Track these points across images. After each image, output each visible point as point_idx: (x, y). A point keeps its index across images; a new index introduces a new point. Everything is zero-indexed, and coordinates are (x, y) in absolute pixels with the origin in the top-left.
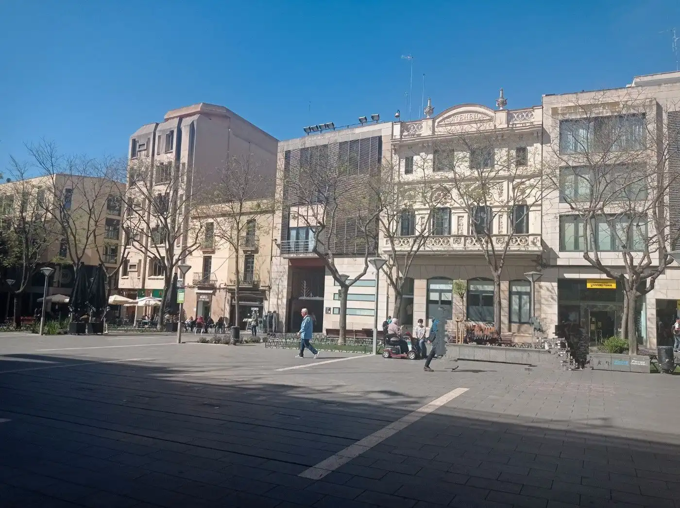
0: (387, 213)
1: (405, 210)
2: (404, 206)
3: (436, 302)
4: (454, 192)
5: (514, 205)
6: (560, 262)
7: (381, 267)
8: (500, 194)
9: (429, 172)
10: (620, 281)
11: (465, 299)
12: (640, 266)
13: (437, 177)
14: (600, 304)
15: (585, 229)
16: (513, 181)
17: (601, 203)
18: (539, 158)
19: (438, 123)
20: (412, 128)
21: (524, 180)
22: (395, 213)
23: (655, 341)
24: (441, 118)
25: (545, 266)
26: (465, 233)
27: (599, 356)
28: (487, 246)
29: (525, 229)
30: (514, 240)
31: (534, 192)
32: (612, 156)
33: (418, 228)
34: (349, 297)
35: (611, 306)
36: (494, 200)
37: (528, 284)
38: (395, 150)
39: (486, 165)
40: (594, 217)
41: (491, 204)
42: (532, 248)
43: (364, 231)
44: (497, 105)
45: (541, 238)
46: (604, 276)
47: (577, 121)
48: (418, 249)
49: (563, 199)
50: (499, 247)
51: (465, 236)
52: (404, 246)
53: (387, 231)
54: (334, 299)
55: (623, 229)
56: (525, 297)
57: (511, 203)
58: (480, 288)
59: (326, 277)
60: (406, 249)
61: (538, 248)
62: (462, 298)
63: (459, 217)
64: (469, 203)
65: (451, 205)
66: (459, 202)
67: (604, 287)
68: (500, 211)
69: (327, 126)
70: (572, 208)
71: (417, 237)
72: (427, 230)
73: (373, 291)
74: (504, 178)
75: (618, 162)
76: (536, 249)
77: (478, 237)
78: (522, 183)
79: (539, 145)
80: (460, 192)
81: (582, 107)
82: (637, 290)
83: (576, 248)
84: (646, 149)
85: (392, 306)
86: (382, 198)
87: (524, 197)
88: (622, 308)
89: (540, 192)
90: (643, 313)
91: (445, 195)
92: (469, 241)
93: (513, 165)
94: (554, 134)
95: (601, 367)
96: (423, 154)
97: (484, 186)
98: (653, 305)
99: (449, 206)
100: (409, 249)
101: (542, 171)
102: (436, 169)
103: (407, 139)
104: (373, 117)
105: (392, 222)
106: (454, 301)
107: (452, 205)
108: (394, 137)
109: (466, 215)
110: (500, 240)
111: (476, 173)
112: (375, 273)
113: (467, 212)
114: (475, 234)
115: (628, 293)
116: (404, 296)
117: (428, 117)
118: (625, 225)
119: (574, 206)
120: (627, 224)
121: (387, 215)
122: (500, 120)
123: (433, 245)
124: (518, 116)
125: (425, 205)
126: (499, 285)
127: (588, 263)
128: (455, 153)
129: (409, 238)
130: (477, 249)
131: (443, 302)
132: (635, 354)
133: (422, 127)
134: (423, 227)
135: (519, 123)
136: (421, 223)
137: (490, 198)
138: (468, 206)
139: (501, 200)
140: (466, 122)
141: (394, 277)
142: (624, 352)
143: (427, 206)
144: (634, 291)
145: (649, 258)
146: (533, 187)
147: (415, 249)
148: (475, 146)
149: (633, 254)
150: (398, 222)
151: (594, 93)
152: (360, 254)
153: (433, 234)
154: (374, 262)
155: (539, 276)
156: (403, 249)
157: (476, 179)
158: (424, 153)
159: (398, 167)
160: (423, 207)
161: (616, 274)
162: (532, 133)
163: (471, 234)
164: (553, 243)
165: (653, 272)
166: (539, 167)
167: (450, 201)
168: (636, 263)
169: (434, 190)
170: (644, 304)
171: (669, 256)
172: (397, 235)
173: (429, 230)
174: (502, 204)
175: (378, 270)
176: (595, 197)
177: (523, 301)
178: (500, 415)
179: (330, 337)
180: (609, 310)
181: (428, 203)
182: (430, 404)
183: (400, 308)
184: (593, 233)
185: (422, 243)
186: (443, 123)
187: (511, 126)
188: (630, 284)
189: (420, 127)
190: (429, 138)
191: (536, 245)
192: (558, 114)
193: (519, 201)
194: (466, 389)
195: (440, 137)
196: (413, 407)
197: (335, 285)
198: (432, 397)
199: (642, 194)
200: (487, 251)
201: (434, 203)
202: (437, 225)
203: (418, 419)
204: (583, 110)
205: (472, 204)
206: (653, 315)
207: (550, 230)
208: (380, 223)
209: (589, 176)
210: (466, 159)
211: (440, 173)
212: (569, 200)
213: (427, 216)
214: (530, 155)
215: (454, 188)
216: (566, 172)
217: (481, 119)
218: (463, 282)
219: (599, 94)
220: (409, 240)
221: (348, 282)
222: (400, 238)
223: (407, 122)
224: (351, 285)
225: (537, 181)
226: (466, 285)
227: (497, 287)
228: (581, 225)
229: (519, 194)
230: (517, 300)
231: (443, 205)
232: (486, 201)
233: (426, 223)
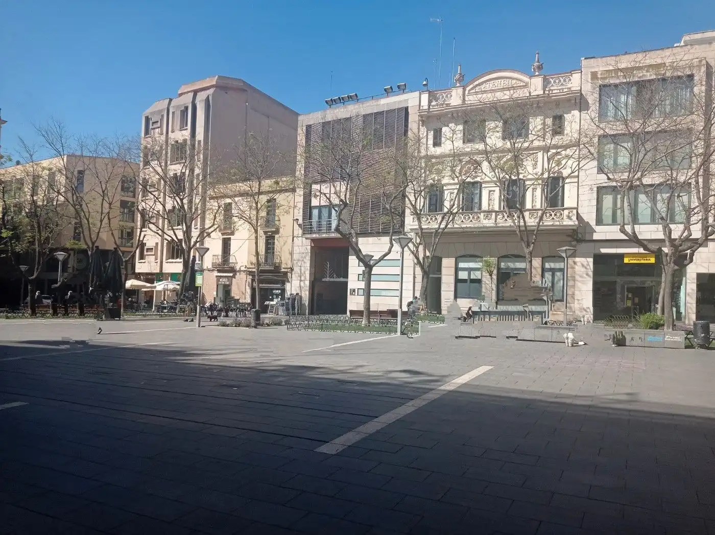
0: (413, 188)
1: (432, 185)
2: (431, 181)
3: (464, 281)
4: (485, 165)
5: (549, 177)
6: (596, 237)
7: (407, 245)
8: (535, 166)
9: (459, 144)
10: (658, 254)
11: (495, 277)
12: (680, 238)
13: (468, 150)
14: (638, 279)
15: (623, 201)
16: (548, 151)
17: (639, 174)
18: (576, 127)
19: (469, 91)
20: (441, 97)
21: (559, 150)
22: (422, 188)
23: (694, 317)
24: (471, 86)
25: (580, 241)
26: (497, 208)
27: (632, 332)
28: (519, 222)
29: (560, 203)
30: (548, 215)
31: (570, 162)
32: (653, 121)
33: (447, 204)
34: (373, 278)
35: (648, 282)
36: (527, 172)
37: (563, 259)
38: (423, 121)
39: (520, 135)
40: (633, 188)
41: (524, 176)
42: (567, 222)
43: (389, 208)
44: (532, 70)
45: (577, 212)
46: (642, 250)
47: (616, 86)
48: (446, 226)
49: (601, 170)
50: (531, 222)
51: (496, 212)
52: (432, 224)
53: (413, 208)
54: (358, 280)
55: (663, 200)
56: (558, 274)
57: (546, 175)
58: (511, 265)
59: (350, 257)
60: (433, 227)
61: (573, 222)
62: (491, 275)
63: (490, 191)
64: (501, 176)
65: (481, 179)
66: (490, 175)
67: (642, 262)
68: (533, 184)
69: (350, 97)
70: (609, 179)
71: (445, 214)
72: (456, 206)
73: (397, 271)
74: (539, 148)
75: (659, 129)
76: (571, 223)
77: (510, 212)
78: (558, 153)
79: (576, 113)
80: (491, 166)
81: (621, 70)
82: (675, 263)
83: (614, 222)
84: (692, 113)
85: (419, 286)
86: (408, 173)
87: (560, 168)
88: (659, 283)
89: (577, 163)
90: (682, 288)
91: (476, 168)
92: (500, 216)
93: (548, 135)
94: (592, 98)
95: (634, 343)
96: (452, 125)
97: (517, 160)
98: (693, 279)
99: (479, 180)
100: (437, 226)
101: (579, 139)
102: (466, 140)
103: (436, 108)
104: (399, 87)
105: (419, 199)
106: (484, 279)
107: (483, 179)
108: (421, 108)
109: (497, 189)
110: (533, 215)
111: (509, 143)
112: (399, 253)
113: (498, 186)
114: (506, 209)
115: (666, 267)
116: (431, 276)
117: (458, 85)
118: (666, 196)
119: (611, 176)
120: (668, 195)
121: (413, 191)
122: (536, 86)
123: (462, 221)
124: (555, 82)
125: (453, 179)
126: (531, 262)
127: (624, 237)
128: (487, 123)
129: (438, 214)
130: (508, 225)
131: (473, 281)
132: (671, 330)
133: (451, 96)
134: (452, 203)
135: (556, 89)
136: (450, 198)
137: (523, 170)
138: (499, 180)
139: (535, 171)
140: (499, 89)
141: (421, 256)
142: (660, 328)
143: (456, 181)
144: (672, 265)
145: (689, 230)
146: (568, 157)
147: (443, 226)
148: (508, 115)
149: (672, 226)
150: (425, 198)
151: (635, 54)
152: (384, 233)
153: (462, 210)
154: (399, 241)
155: (574, 251)
156: (430, 227)
157: (509, 151)
158: (453, 124)
159: (425, 140)
160: (452, 181)
161: (654, 247)
162: (569, 100)
163: (502, 209)
164: (590, 217)
165: (692, 244)
166: (576, 135)
167: (481, 174)
168: (675, 235)
169: (463, 163)
170: (684, 278)
171: (710, 229)
172: (424, 211)
173: (458, 205)
174: (536, 176)
175: (403, 249)
176: (635, 166)
177: (556, 279)
178: (523, 392)
179: (354, 319)
180: (646, 285)
181: (457, 177)
182: (452, 382)
183: (426, 288)
184: (630, 205)
185: (450, 219)
186: (474, 91)
187: (547, 92)
188: (668, 258)
189: (449, 96)
190: (460, 107)
191: (571, 219)
192: (597, 78)
193: (554, 173)
194: (491, 367)
195: (471, 106)
196: (434, 385)
197: (359, 266)
198: (454, 375)
199: (686, 163)
200: (519, 226)
201: (464, 177)
202: (467, 201)
203: (438, 396)
204: (622, 74)
205: (504, 177)
206: (693, 290)
207: (586, 203)
208: (407, 199)
209: (628, 145)
210: (498, 129)
211: (470, 145)
212: (606, 170)
213: (456, 191)
214: (566, 123)
215: (485, 161)
216: (604, 140)
217: (515, 85)
218: (494, 260)
219: (640, 56)
220: (437, 217)
221: (372, 262)
222: (428, 215)
223: (436, 91)
224: (374, 266)
225: (573, 151)
226: (497, 263)
227: (528, 264)
228: (619, 197)
229: (554, 165)
230: (550, 278)
231: (473, 179)
232: (518, 174)
233: (455, 199)
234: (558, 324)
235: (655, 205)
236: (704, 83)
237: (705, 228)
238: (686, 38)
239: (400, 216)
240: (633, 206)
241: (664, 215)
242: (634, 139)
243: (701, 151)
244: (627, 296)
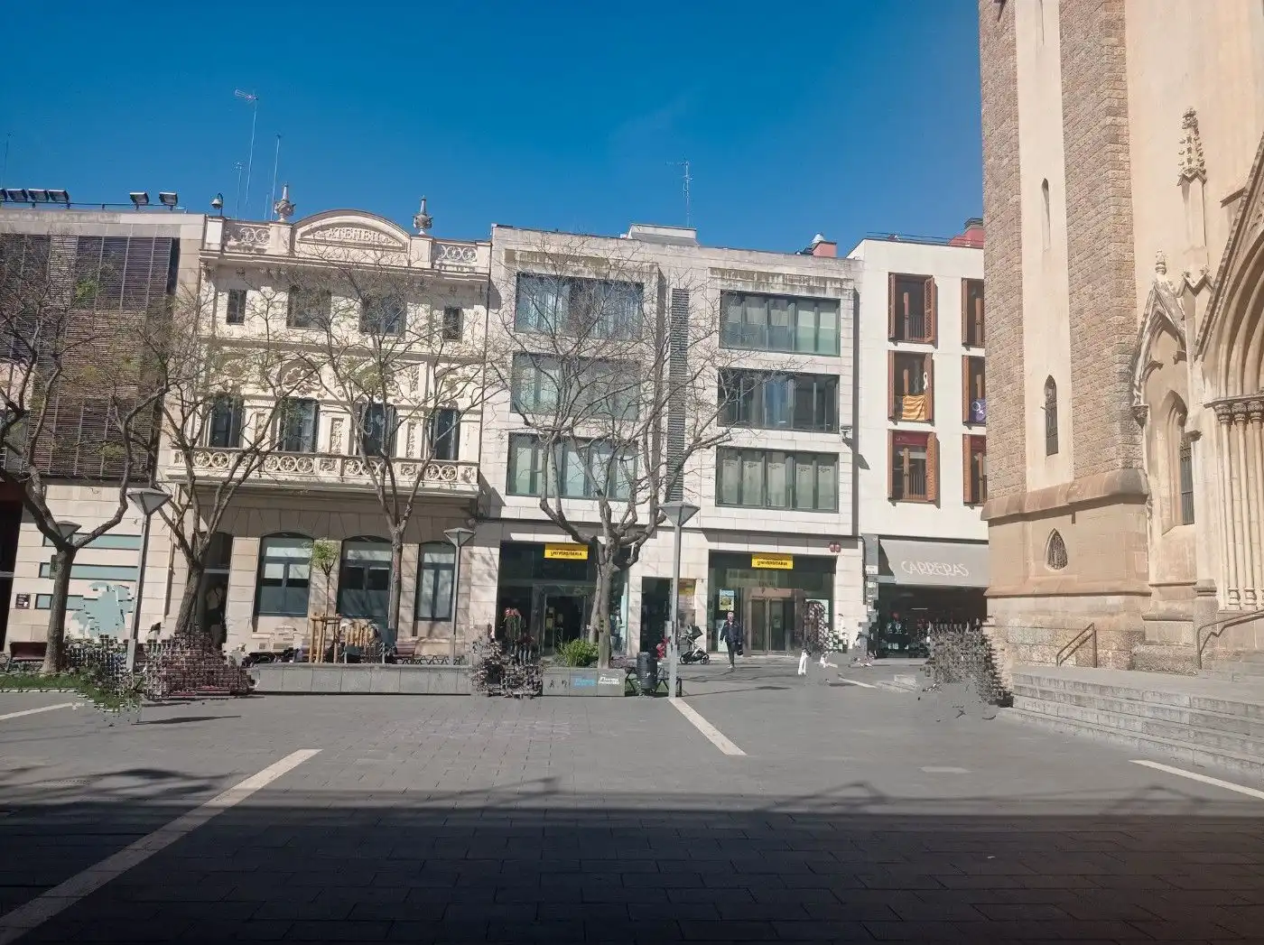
0: (179, 396)
1: (221, 396)
2: (219, 388)
3: (276, 582)
4: (327, 371)
5: (436, 408)
6: (505, 514)
7: (159, 508)
8: (413, 386)
9: (279, 326)
10: (593, 546)
11: (334, 576)
12: (623, 524)
13: (296, 339)
14: (562, 585)
15: (546, 460)
16: (436, 365)
17: (571, 419)
18: (480, 332)
19: (303, 235)
20: (247, 234)
21: (453, 365)
22: (199, 399)
23: (637, 643)
24: (307, 228)
25: (481, 519)
26: (344, 452)
27: (552, 672)
28: (383, 479)
29: (452, 455)
30: (432, 471)
31: (470, 388)
32: (592, 343)
33: (249, 435)
34: (74, 571)
35: (578, 589)
36: (400, 395)
37: (452, 549)
38: (208, 272)
39: (390, 330)
40: (560, 440)
41: (395, 401)
42: (462, 486)
43: (122, 430)
44: (415, 225)
45: (479, 470)
46: (569, 539)
47: (541, 279)
48: (246, 475)
49: (515, 408)
50: (405, 481)
51: (344, 458)
52: (215, 469)
53: (178, 434)
54: (40, 576)
55: (601, 463)
56: (445, 573)
57: (431, 404)
58: (366, 555)
59: (23, 526)
60: (219, 475)
61: (471, 487)
62: (327, 574)
63: (334, 420)
64: (356, 395)
65: (319, 396)
66: (335, 391)
67: (570, 557)
68: (409, 416)
69: (50, 196)
70: (527, 423)
71: (245, 453)
72: (267, 439)
73: (133, 558)
74: (420, 357)
75: (599, 356)
76: (469, 488)
77: (367, 461)
78: (451, 370)
79: (481, 309)
80: (338, 376)
81: (551, 256)
82: (615, 562)
83: (532, 492)
84: (642, 341)
85: (179, 593)
86: (171, 366)
87: (453, 395)
88: (593, 591)
89: (481, 390)
90: (623, 598)
91: (309, 375)
92: (350, 466)
93: (437, 338)
94: (506, 291)
95: (554, 691)
96: (267, 290)
97: (385, 368)
98: (638, 586)
99: (315, 398)
100: (226, 475)
101: (485, 353)
102: (295, 321)
103: (235, 254)
104: (162, 198)
105: (191, 418)
106: (314, 579)
107: (322, 396)
108: (206, 247)
109: (347, 418)
110: (408, 469)
111: (370, 341)
112: (140, 523)
113: (348, 412)
114: (362, 455)
115: (602, 567)
116: (207, 571)
117: (282, 220)
118: (606, 457)
119: (530, 420)
120: (608, 456)
121: (180, 402)
122: (419, 253)
123: (279, 469)
124: (450, 252)
125: (265, 389)
126: (400, 551)
127: (545, 517)
128: (333, 298)
129: (229, 452)
130: (364, 482)
131: (294, 583)
132: (606, 667)
133: (268, 237)
134: (260, 433)
135: (450, 264)
136: (255, 423)
137: (393, 390)
138: (352, 402)
139: (413, 395)
140: (355, 244)
141: (188, 532)
142: (593, 664)
143: (270, 393)
144: (611, 564)
145: (634, 513)
146: (468, 380)
147: (239, 474)
148: (371, 292)
149: (612, 504)
150: (204, 418)
151: (569, 236)
152: (109, 480)
153: (280, 449)
154: (141, 499)
155: (470, 535)
156: (212, 475)
157: (372, 354)
158: (269, 288)
159: (211, 307)
160: (261, 393)
161: (586, 535)
162: (471, 287)
163: (354, 453)
164: (498, 481)
165: (638, 534)
166: (479, 346)
167: (318, 388)
168: (616, 519)
169: (286, 362)
170: (626, 584)
171: (660, 511)
172: (201, 443)
173: (272, 441)
174: (415, 404)
175: (149, 515)
176: (563, 408)
177: (441, 580)
178: (370, 795)
179: (20, 661)
180: (575, 594)
181: (272, 386)
182: (236, 787)
183: (195, 596)
184: (555, 469)
185: (254, 465)
186: (311, 237)
187: (438, 267)
188: (606, 552)
189: (263, 236)
190: (283, 260)
191: (469, 482)
192: (515, 261)
193: (444, 402)
194: (313, 752)
195: (304, 262)
196: (198, 798)
197: (43, 545)
198: (242, 774)
199: (632, 410)
200: (383, 487)
201: (285, 389)
202: (290, 432)
203: (202, 822)
204: (550, 262)
205: (359, 398)
206: (636, 602)
207: (491, 458)
208: (164, 416)
209: (556, 373)
210: (351, 313)
211: (300, 331)
212: (523, 409)
213: (269, 412)
214: (466, 323)
215: (327, 365)
216: (522, 361)
217: (385, 244)
218: (333, 545)
219: (577, 241)
220: (227, 457)
221: (76, 539)
222: (208, 450)
223: (238, 221)
224: (82, 545)
225: (476, 371)
226: (340, 551)
227: (396, 556)
228: (541, 452)
229: (444, 389)
230: (432, 578)
231: (303, 393)
232: (385, 396)
233: (267, 426)
234: (441, 661)
235: (591, 471)
236: (656, 300)
237: (654, 511)
238: (634, 229)
239: (148, 448)
240: (559, 469)
241: (602, 487)
242: (564, 366)
243: (651, 397)
244: (547, 611)
